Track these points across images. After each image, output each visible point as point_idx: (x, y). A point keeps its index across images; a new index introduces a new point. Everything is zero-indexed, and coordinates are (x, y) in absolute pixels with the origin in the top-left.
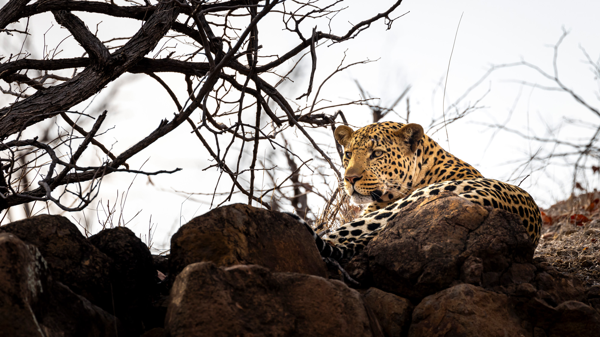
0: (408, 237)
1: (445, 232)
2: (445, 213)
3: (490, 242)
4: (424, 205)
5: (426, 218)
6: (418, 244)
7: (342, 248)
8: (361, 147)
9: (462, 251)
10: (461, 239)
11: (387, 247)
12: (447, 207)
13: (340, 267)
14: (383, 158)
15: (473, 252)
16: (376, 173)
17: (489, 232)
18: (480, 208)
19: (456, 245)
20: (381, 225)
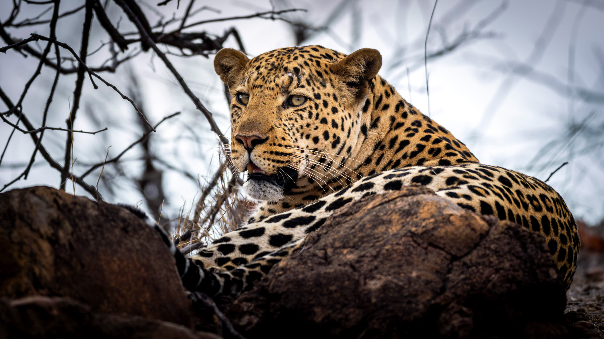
0: (342, 263)
1: (408, 258)
2: (411, 223)
3: (488, 280)
4: (374, 208)
5: (376, 231)
6: (360, 275)
7: (221, 275)
8: (268, 85)
9: (437, 294)
10: (437, 272)
11: (303, 279)
12: (416, 213)
13: (217, 310)
14: (305, 108)
15: (457, 297)
16: (291, 133)
17: (487, 263)
18: (475, 218)
19: (428, 282)
20: (294, 239)
